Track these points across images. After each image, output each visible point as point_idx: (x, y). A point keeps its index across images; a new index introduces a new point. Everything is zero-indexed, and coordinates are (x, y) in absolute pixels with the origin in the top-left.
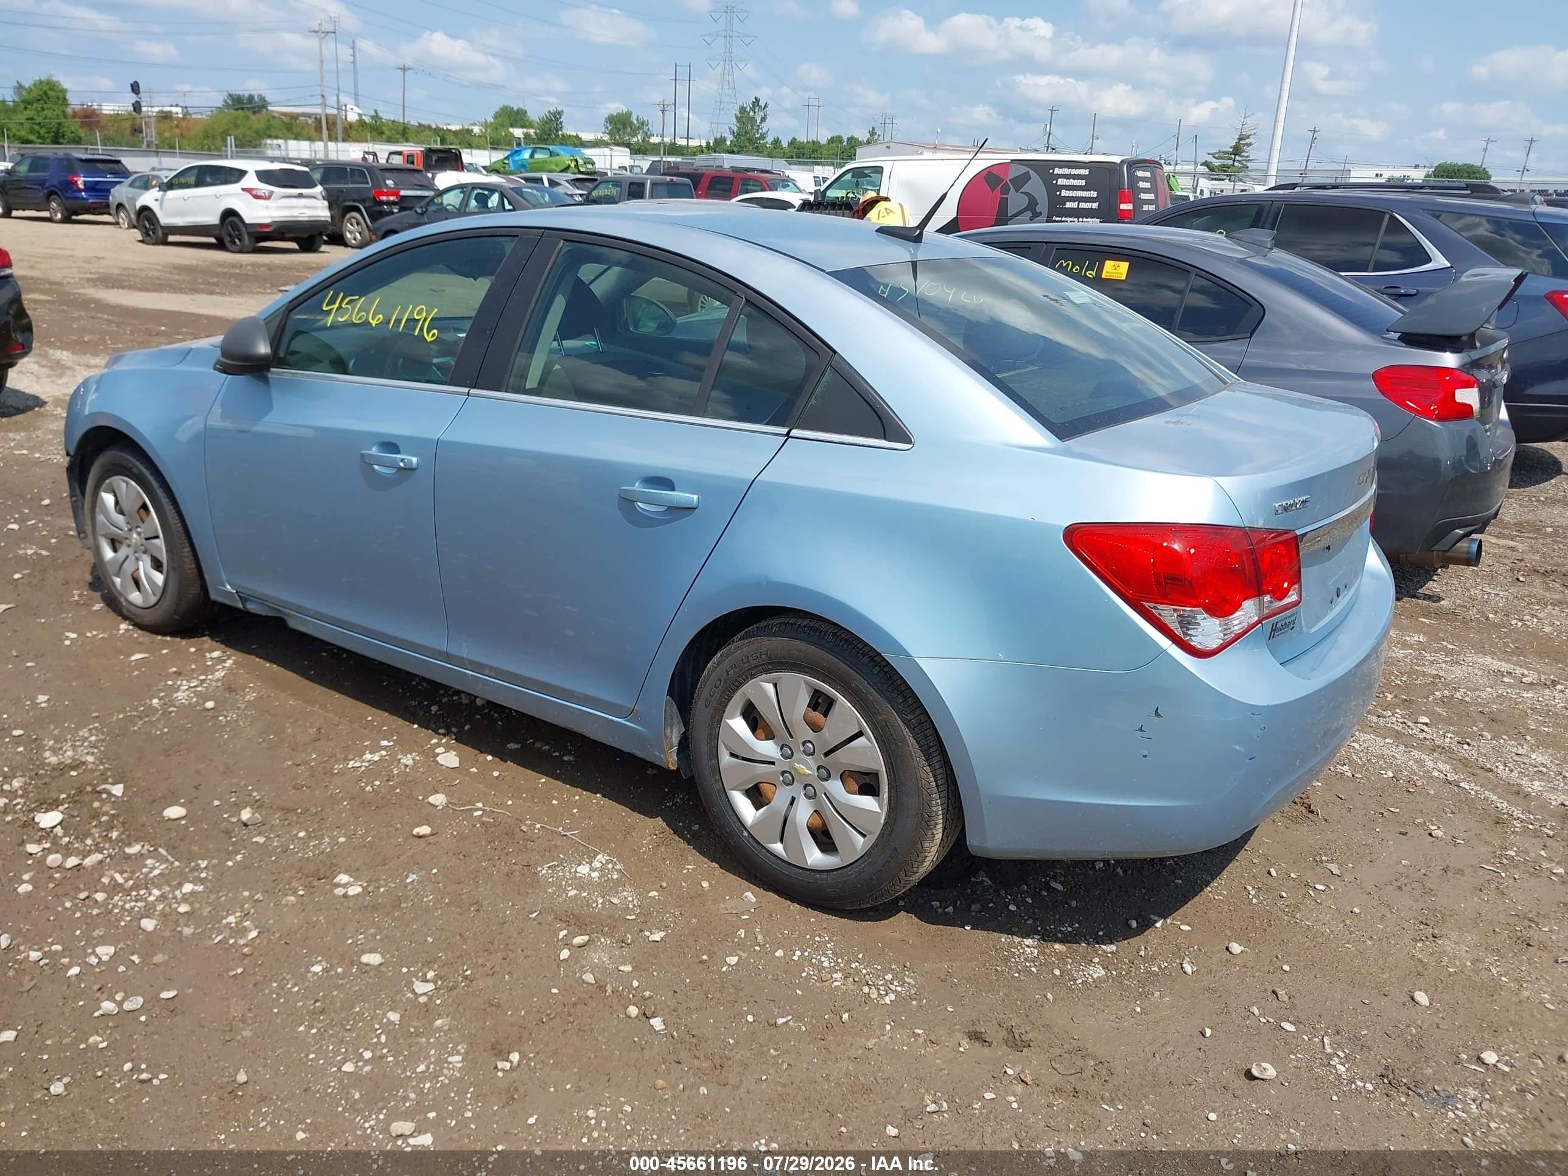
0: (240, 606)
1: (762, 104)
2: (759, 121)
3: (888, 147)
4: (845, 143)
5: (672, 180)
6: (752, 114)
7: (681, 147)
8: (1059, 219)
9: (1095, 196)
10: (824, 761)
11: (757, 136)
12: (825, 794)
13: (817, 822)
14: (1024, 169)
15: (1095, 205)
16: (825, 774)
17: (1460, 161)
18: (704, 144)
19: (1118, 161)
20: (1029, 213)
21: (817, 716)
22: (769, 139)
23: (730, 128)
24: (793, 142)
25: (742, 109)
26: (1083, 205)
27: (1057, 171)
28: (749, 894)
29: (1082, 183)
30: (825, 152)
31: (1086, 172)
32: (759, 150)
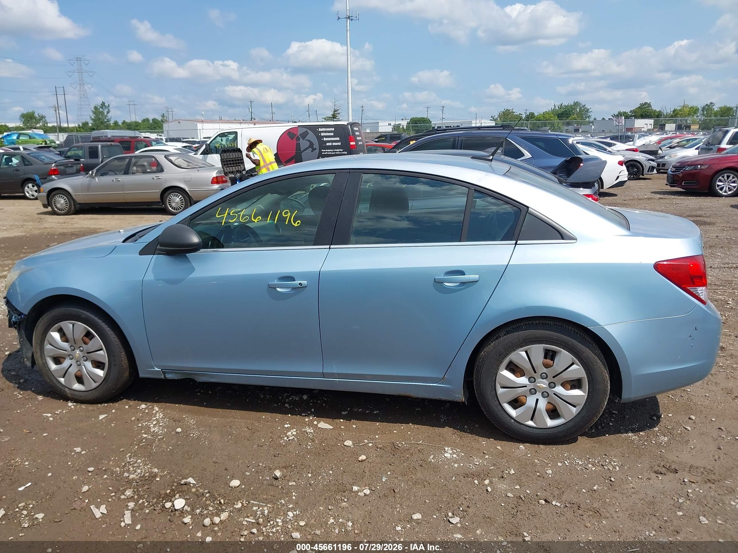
0: (163, 377)
1: (106, 104)
2: (106, 113)
3: (179, 122)
4: (151, 122)
5: (111, 144)
6: (101, 110)
7: (65, 128)
8: (325, 151)
9: (339, 139)
10: (553, 380)
11: (105, 120)
12: (554, 394)
13: (551, 407)
14: (305, 130)
15: (339, 144)
16: (552, 385)
17: (419, 116)
18: (77, 126)
19: (346, 124)
20: (311, 149)
21: (549, 361)
22: (112, 122)
23: (91, 117)
24: (124, 122)
25: (96, 108)
26: (334, 144)
27: (320, 130)
28: (521, 446)
29: (332, 134)
30: (142, 126)
31: (333, 129)
32: (108, 127)
